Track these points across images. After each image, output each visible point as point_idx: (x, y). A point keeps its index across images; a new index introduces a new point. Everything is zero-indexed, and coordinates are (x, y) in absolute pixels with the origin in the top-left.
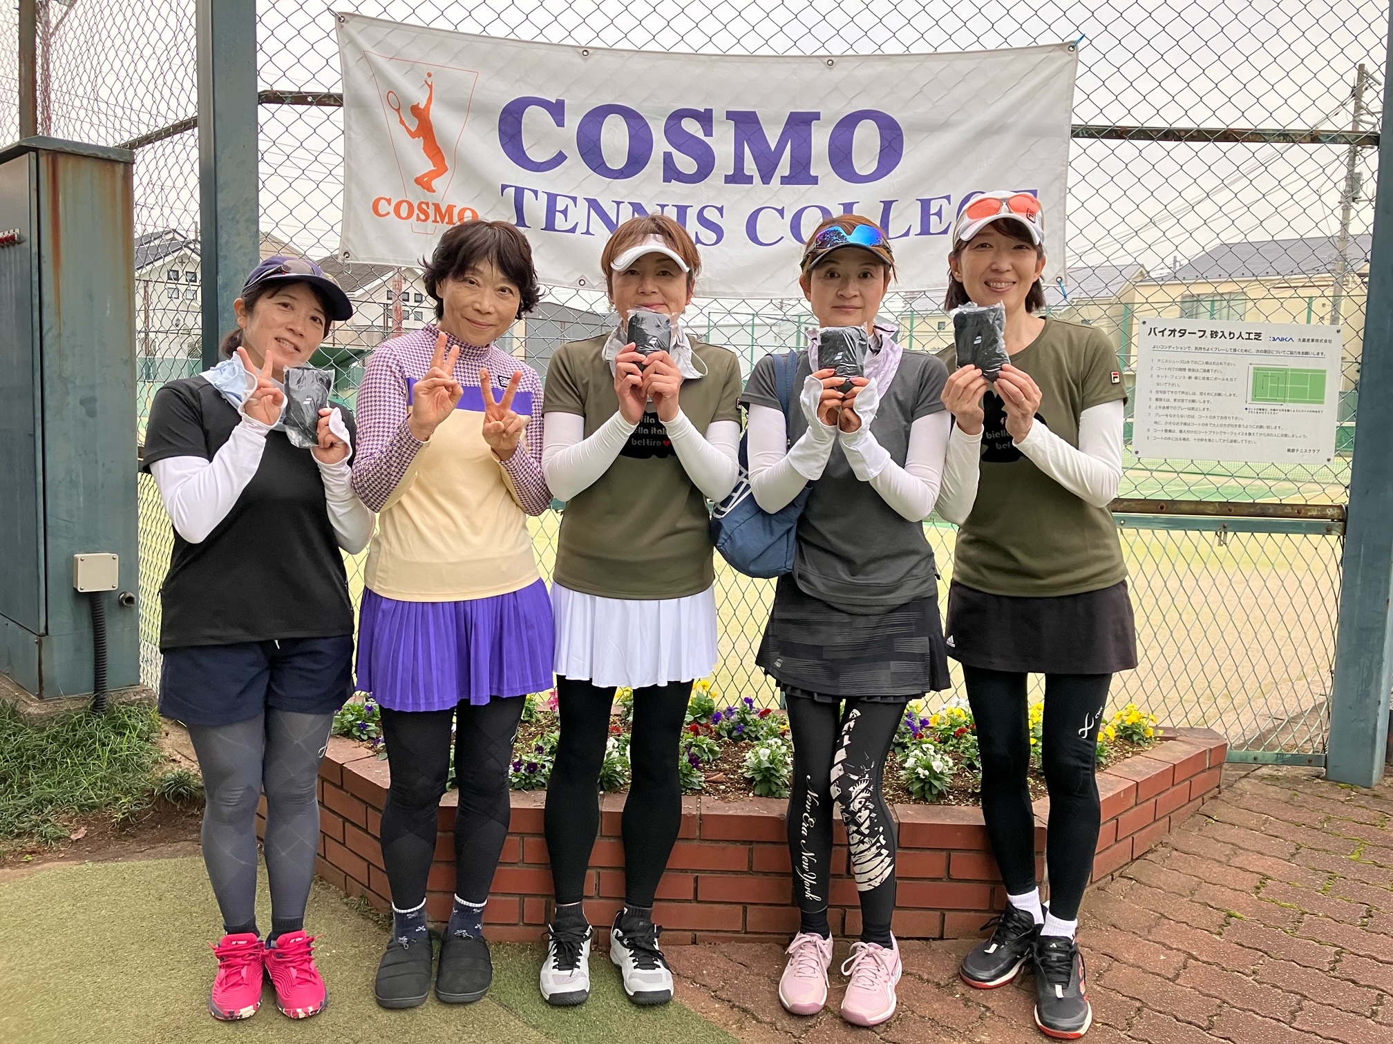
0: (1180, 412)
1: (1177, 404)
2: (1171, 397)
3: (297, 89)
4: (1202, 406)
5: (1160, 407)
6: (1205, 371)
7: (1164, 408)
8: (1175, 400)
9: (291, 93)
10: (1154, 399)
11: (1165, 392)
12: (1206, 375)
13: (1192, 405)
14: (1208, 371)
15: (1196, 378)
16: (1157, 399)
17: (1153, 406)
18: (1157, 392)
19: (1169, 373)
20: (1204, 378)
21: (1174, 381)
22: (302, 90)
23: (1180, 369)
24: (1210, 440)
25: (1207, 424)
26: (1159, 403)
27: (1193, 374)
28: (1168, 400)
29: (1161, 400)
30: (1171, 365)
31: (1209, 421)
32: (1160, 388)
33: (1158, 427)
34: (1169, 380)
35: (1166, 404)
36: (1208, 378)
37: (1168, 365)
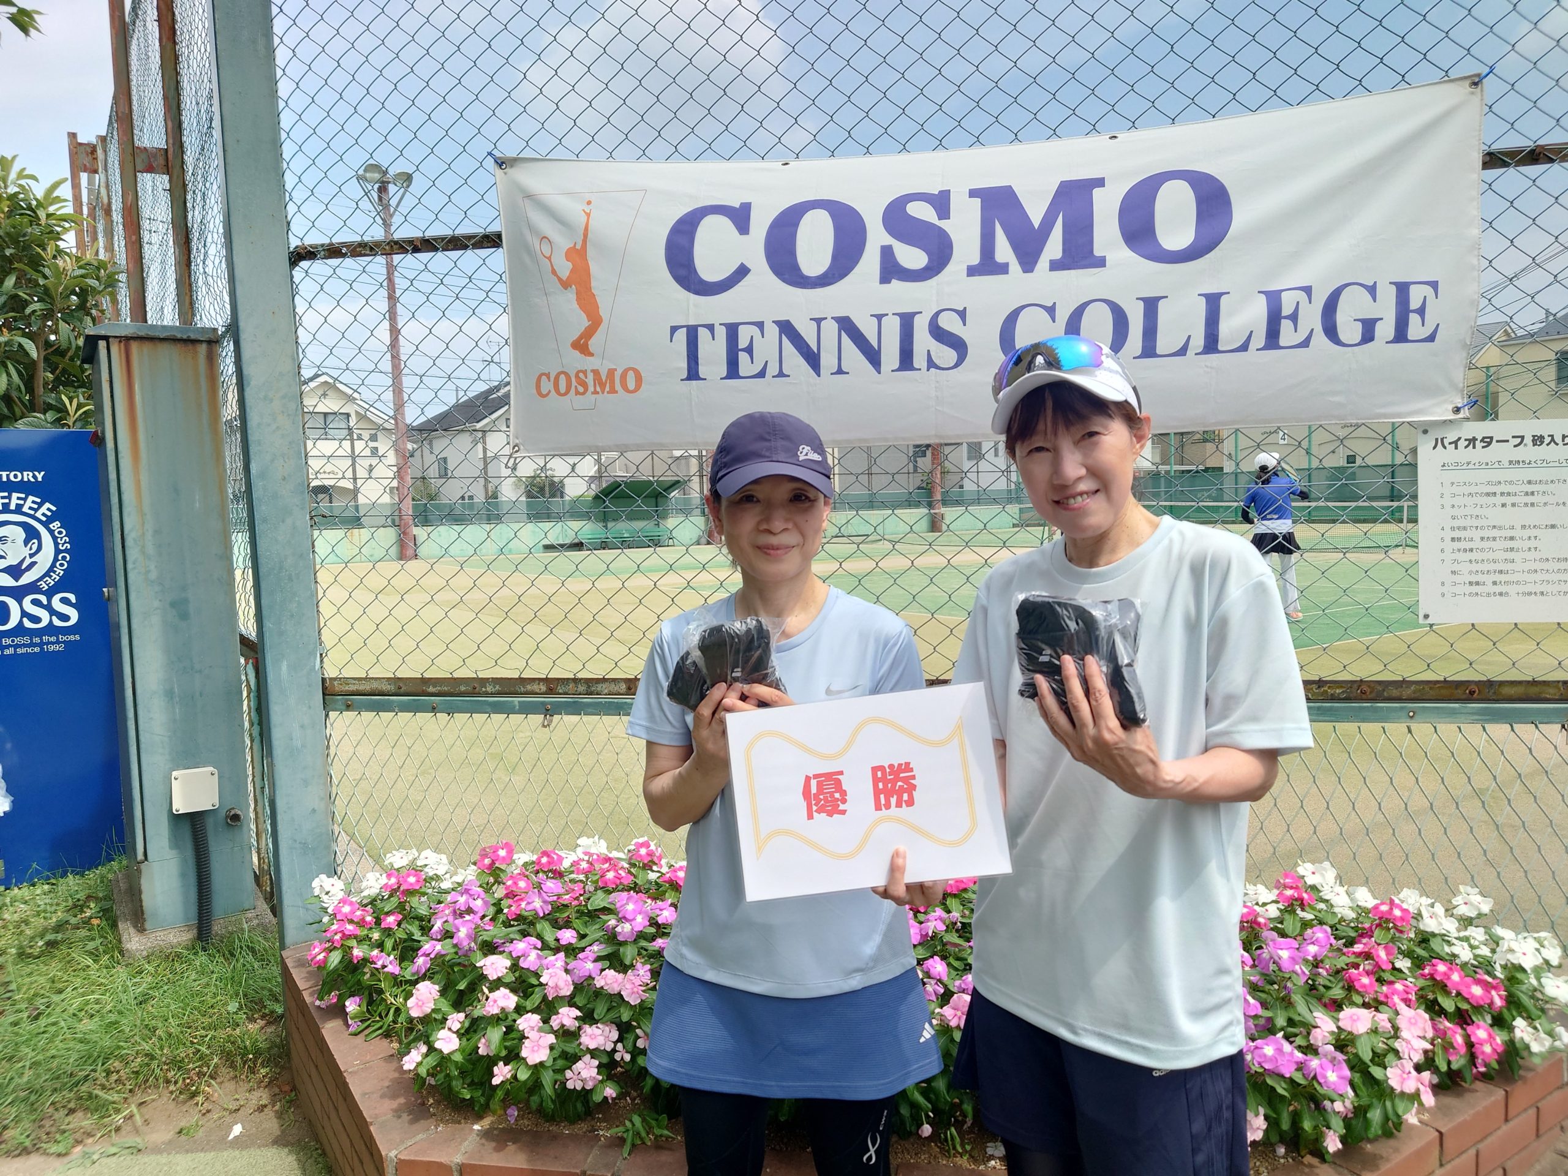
0: (1491, 556)
1: (1486, 544)
2: (1477, 535)
3: (327, 241)
4: (1527, 544)
5: (1459, 550)
6: (1527, 494)
7: (1465, 550)
8: (1482, 539)
9: (322, 245)
10: (1448, 539)
11: (1465, 528)
12: (1529, 499)
13: (1511, 544)
14: (1532, 493)
15: (1513, 505)
16: (1453, 539)
17: (1448, 550)
18: (1453, 529)
19: (1469, 501)
20: (1526, 505)
21: (1478, 511)
22: (334, 241)
23: (1488, 494)
24: (1542, 593)
25: (1536, 571)
26: (1457, 545)
27: (1509, 500)
28: (1472, 540)
29: (1459, 539)
30: (1473, 489)
31: (1538, 566)
32: (1456, 523)
33: (1457, 579)
34: (1468, 511)
35: (1468, 545)
36: (1532, 505)
37: (1467, 490)
